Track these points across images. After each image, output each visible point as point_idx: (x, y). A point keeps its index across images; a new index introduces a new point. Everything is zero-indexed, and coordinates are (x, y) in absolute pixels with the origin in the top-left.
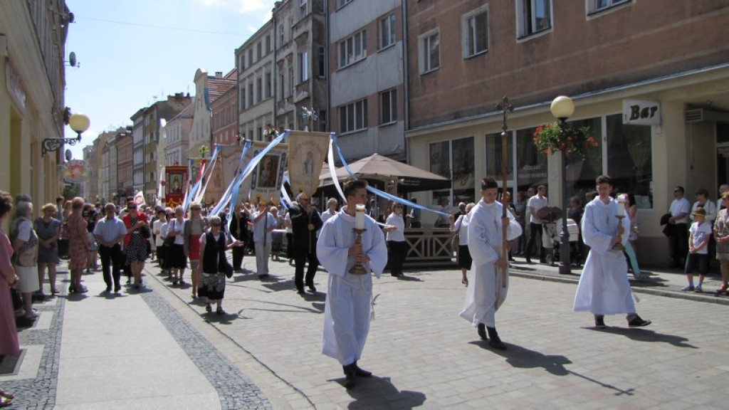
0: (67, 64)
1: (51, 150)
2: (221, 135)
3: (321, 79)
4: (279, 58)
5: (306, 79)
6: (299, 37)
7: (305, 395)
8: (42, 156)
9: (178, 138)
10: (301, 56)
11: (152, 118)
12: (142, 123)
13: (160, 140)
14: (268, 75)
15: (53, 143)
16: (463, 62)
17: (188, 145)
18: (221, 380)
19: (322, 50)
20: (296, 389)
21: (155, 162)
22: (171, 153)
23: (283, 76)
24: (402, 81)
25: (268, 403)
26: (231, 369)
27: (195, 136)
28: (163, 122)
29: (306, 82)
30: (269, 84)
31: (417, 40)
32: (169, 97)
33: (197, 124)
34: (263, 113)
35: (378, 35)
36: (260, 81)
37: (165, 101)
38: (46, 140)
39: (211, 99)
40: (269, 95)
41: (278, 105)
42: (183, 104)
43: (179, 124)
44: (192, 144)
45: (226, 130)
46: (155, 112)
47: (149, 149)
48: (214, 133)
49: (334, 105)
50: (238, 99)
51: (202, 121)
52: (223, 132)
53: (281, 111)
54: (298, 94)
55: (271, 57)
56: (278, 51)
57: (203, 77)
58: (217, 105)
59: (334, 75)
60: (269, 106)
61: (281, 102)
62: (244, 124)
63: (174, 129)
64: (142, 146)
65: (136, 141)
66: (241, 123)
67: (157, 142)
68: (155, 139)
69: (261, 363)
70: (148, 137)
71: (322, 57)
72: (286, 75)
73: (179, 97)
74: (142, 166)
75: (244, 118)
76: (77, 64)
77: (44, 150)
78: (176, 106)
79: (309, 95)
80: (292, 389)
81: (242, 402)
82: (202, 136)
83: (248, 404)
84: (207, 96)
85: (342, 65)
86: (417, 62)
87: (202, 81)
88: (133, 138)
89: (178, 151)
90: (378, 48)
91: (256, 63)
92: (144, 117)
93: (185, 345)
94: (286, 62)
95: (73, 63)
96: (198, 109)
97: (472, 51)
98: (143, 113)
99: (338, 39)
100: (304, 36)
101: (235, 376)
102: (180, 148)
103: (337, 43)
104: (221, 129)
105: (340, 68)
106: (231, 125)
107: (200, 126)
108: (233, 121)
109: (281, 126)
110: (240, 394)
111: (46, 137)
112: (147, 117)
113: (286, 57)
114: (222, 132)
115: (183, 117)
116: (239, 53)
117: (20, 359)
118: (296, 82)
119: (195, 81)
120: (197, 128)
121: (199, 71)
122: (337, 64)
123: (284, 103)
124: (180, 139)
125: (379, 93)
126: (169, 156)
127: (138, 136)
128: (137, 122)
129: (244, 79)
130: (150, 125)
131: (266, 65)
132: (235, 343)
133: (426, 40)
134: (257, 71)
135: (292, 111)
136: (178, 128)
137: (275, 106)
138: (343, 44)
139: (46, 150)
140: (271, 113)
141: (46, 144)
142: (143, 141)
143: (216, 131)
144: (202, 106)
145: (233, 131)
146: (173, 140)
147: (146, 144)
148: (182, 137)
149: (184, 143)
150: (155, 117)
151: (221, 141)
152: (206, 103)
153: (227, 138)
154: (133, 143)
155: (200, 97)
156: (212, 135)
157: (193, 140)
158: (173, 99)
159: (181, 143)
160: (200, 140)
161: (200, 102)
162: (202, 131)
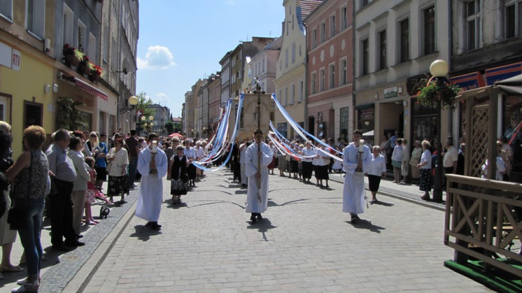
2: (323, 53)
9: (263, 71)
11: (237, 58)
12: (229, 64)
13: (245, 77)
17: (275, 77)
27: (284, 63)
28: (248, 59)
32: (254, 38)
33: (287, 51)
37: (250, 42)
43: (264, 56)
44: (279, 74)
45: (330, 44)
46: (241, 52)
47: (235, 88)
48: (309, 53)
51: (294, 46)
52: (326, 47)
62: (368, 24)
63: (260, 63)
64: (229, 86)
65: (223, 83)
66: (360, 25)
67: (242, 79)
68: (240, 77)
70: (235, 75)
73: (262, 40)
75: (361, 20)
78: (260, 46)
82: (294, 61)
84: (299, 15)
88: (221, 79)
89: (263, 84)
92: (231, 59)
96: (288, 34)
98: (230, 55)
102: (265, 81)
104: (324, 44)
106: (341, 33)
107: (290, 53)
112: (233, 58)
114: (322, 48)
115: (269, 49)
119: (284, 4)
120: (287, 54)
124: (266, 72)
127: (225, 78)
128: (225, 65)
130: (236, 65)
136: (264, 60)
142: (230, 81)
143: (314, 50)
144: (293, 28)
145: (344, 41)
146: (258, 74)
147: (232, 83)
148: (268, 70)
149: (269, 75)
150: (241, 57)
151: (322, 59)
152: (299, 23)
153: (332, 53)
154: (221, 84)
155: (290, 19)
156: (307, 56)
157: (281, 69)
158: (257, 40)
159: (266, 75)
160: (291, 66)
161: (290, 25)
162: (294, 56)
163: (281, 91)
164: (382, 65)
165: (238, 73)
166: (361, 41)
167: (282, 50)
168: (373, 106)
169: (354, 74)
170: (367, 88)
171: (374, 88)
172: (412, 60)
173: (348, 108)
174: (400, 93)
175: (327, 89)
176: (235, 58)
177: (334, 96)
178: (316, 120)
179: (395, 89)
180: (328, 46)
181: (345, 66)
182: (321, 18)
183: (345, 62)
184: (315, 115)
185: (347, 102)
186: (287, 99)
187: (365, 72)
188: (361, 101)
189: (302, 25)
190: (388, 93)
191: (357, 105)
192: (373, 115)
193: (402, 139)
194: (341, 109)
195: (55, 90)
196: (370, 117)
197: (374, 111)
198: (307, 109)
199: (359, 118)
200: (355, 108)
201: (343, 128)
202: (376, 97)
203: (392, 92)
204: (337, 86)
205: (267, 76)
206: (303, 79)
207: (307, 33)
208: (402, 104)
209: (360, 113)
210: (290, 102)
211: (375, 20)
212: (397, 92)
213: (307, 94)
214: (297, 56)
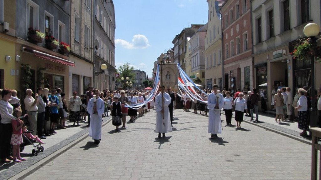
2: (232, 30)
9: (197, 46)
11: (183, 39)
17: (204, 49)
21: (185, 64)
22: (193, 57)
27: (209, 40)
28: (189, 39)
37: (189, 28)
43: (197, 36)
44: (206, 46)
45: (236, 23)
46: (184, 34)
47: (181, 57)
48: (223, 31)
51: (214, 27)
58: (228, 6)
62: (260, 7)
63: (195, 41)
64: (178, 56)
65: (175, 54)
66: (254, 7)
67: (186, 52)
68: (184, 51)
70: (181, 50)
73: (198, 26)
82: (215, 37)
84: (217, 7)
88: (173, 53)
89: (197, 54)
96: (210, 20)
98: (178, 37)
102: (198, 52)
104: (233, 23)
106: (243, 16)
107: (212, 32)
112: (180, 39)
114: (232, 27)
115: (201, 31)
120: (210, 33)
124: (199, 46)
126: (192, 58)
127: (176, 52)
128: (176, 43)
130: (182, 43)
136: (197, 39)
142: (179, 53)
143: (227, 29)
144: (214, 16)
145: (245, 21)
146: (194, 48)
147: (180, 54)
148: (200, 45)
149: (201, 48)
151: (232, 34)
152: (217, 12)
153: (238, 30)
154: (174, 56)
155: (212, 10)
156: (223, 33)
157: (207, 43)
158: (194, 26)
159: (199, 48)
160: (213, 41)
161: (212, 14)
162: (214, 34)
163: (208, 58)
164: (271, 34)
165: (183, 48)
166: (257, 19)
167: (207, 31)
168: (266, 64)
169: (252, 43)
170: (261, 52)
171: (265, 51)
172: (292, 29)
173: (249, 67)
174: (285, 54)
175: (235, 55)
176: (181, 39)
177: (240, 59)
178: (229, 76)
179: (281, 51)
180: (235, 25)
181: (247, 38)
182: (230, 7)
183: (246, 35)
184: (228, 72)
185: (248, 63)
186: (211, 63)
187: (260, 41)
188: (258, 61)
189: (218, 13)
190: (276, 55)
191: (255, 64)
192: (266, 71)
193: (287, 88)
194: (245, 68)
195: (17, 59)
196: (264, 73)
197: (266, 68)
198: (223, 69)
199: (257, 73)
200: (254, 66)
201: (247, 81)
202: (268, 58)
203: (279, 54)
204: (242, 52)
206: (220, 49)
207: (222, 18)
208: (286, 62)
209: (257, 70)
210: (213, 65)
211: (265, 3)
212: (282, 53)
213: (223, 59)
214: (217, 33)
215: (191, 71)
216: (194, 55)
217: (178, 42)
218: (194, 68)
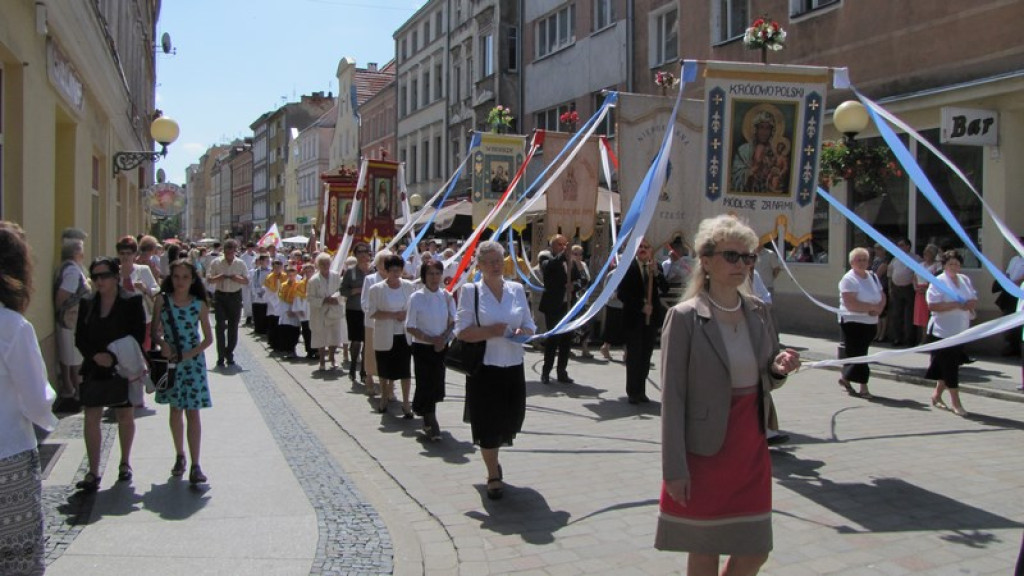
0: (159, 49)
1: (125, 169)
2: (373, 152)
3: (511, 73)
4: (453, 44)
5: (491, 73)
6: (481, 13)
7: (442, 524)
8: (114, 177)
9: (314, 155)
10: (483, 40)
12: (266, 133)
13: (290, 159)
14: (439, 68)
15: (128, 158)
16: (712, 50)
17: (328, 164)
18: (325, 498)
19: (513, 32)
20: (431, 514)
21: (283, 188)
22: (305, 176)
23: (459, 69)
24: (625, 78)
25: (387, 533)
26: (343, 482)
27: (337, 154)
28: (295, 133)
29: (489, 77)
30: (440, 80)
31: (646, 20)
32: (304, 97)
33: (341, 136)
34: (431, 121)
35: (592, 11)
36: (427, 75)
37: (297, 104)
38: (119, 154)
39: (360, 101)
40: (439, 95)
41: (451, 110)
42: (322, 108)
43: (316, 136)
45: (380, 144)
46: (284, 117)
47: (275, 170)
48: (363, 149)
49: (529, 110)
50: (397, 100)
51: (348, 132)
52: (375, 147)
53: (456, 119)
54: (478, 95)
55: (443, 42)
56: (453, 32)
57: (349, 71)
58: (368, 109)
59: (530, 69)
60: (438, 111)
61: (455, 105)
62: (405, 136)
63: (309, 143)
64: (264, 166)
65: (257, 159)
66: (400, 134)
67: (286, 159)
68: (283, 155)
69: (389, 474)
70: (275, 152)
71: (513, 43)
72: (464, 68)
73: (317, 98)
74: (264, 193)
75: (404, 127)
76: (172, 50)
77: (116, 169)
78: (312, 111)
79: (494, 95)
80: (426, 514)
81: (349, 531)
82: (347, 152)
83: (357, 534)
84: (354, 97)
85: (541, 54)
86: (646, 50)
87: (347, 75)
88: (252, 154)
89: (314, 173)
90: (592, 30)
91: (421, 51)
92: (269, 125)
93: (286, 445)
94: (464, 49)
95: (166, 48)
96: (342, 114)
97: (724, 36)
98: (268, 119)
99: (536, 17)
100: (489, 12)
101: (347, 492)
102: (316, 169)
103: (534, 22)
104: (373, 143)
105: (538, 57)
106: (388, 136)
107: (344, 138)
108: (389, 133)
109: (454, 139)
110: (349, 520)
111: (119, 150)
112: (273, 124)
113: (463, 42)
114: (373, 146)
115: (321, 126)
116: (399, 36)
117: (54, 458)
118: (477, 78)
119: (339, 75)
120: (341, 141)
121: (343, 61)
122: (534, 53)
123: (460, 107)
124: (317, 157)
125: (592, 94)
126: (303, 180)
127: (260, 151)
128: (259, 132)
129: (406, 73)
130: (277, 137)
131: (436, 53)
132: (359, 444)
133: (660, 19)
134: (423, 61)
135: (471, 119)
136: (314, 140)
137: (447, 112)
138: (543, 24)
139: (119, 168)
140: (441, 121)
141: (118, 159)
142: (267, 158)
143: (365, 146)
144: (347, 110)
145: (389, 146)
146: (307, 157)
147: (271, 162)
148: (320, 154)
149: (322, 161)
150: (283, 124)
152: (354, 107)
154: (252, 161)
155: (344, 98)
157: (335, 157)
158: (308, 101)
159: (318, 161)
161: (344, 105)
162: (347, 146)
165: (279, 149)
166: (402, 150)
167: (337, 127)
182: (372, 112)
205: (320, 163)
211: (409, 135)
214: (351, 147)
215: (300, 208)
216: (306, 172)
217: (268, 131)
218: (305, 201)
